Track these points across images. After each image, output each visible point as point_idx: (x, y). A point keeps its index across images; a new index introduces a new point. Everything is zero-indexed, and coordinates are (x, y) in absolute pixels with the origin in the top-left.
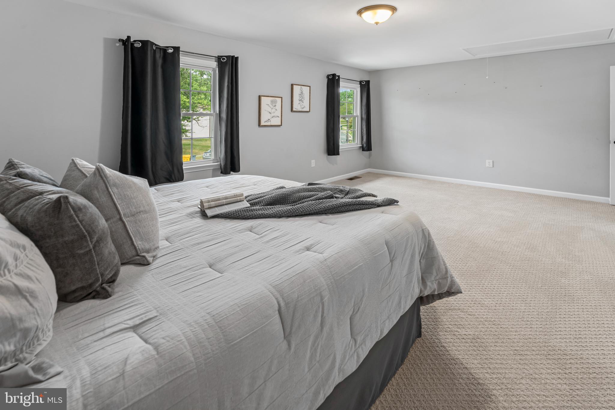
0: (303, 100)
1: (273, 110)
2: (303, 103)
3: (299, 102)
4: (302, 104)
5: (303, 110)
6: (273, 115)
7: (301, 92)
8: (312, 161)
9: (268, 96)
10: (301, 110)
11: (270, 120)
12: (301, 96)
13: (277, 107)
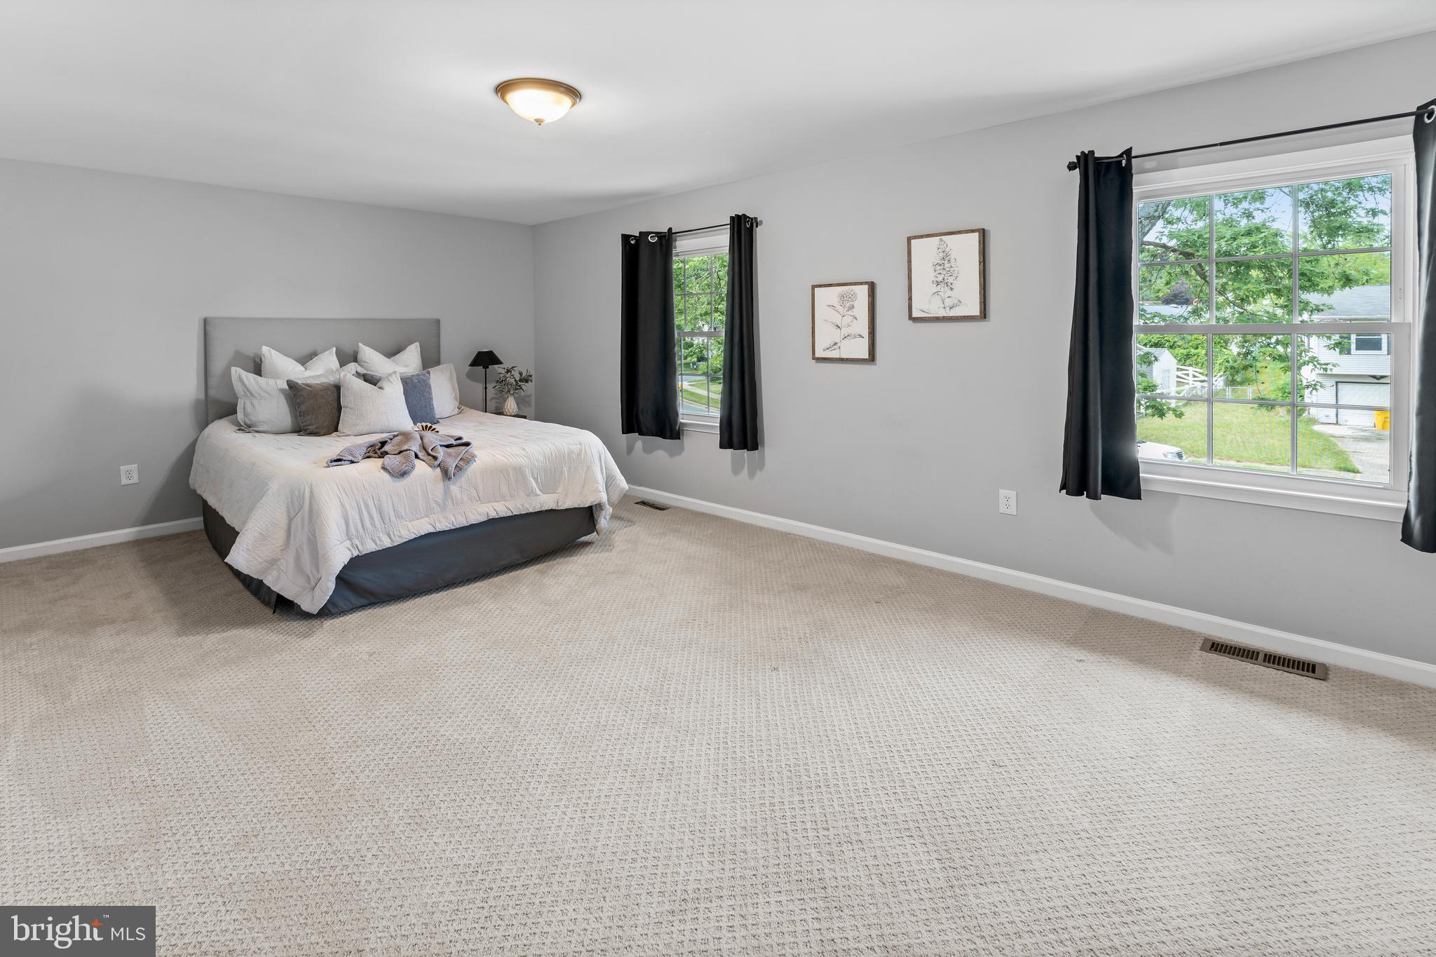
0: (951, 280)
1: (848, 319)
2: (952, 289)
3: (934, 289)
4: (949, 293)
5: (952, 313)
6: (845, 331)
7: (941, 255)
8: (1003, 493)
9: (830, 285)
10: (942, 313)
11: (839, 345)
12: (944, 269)
13: (856, 312)
